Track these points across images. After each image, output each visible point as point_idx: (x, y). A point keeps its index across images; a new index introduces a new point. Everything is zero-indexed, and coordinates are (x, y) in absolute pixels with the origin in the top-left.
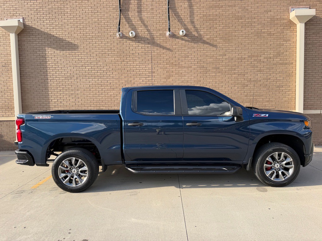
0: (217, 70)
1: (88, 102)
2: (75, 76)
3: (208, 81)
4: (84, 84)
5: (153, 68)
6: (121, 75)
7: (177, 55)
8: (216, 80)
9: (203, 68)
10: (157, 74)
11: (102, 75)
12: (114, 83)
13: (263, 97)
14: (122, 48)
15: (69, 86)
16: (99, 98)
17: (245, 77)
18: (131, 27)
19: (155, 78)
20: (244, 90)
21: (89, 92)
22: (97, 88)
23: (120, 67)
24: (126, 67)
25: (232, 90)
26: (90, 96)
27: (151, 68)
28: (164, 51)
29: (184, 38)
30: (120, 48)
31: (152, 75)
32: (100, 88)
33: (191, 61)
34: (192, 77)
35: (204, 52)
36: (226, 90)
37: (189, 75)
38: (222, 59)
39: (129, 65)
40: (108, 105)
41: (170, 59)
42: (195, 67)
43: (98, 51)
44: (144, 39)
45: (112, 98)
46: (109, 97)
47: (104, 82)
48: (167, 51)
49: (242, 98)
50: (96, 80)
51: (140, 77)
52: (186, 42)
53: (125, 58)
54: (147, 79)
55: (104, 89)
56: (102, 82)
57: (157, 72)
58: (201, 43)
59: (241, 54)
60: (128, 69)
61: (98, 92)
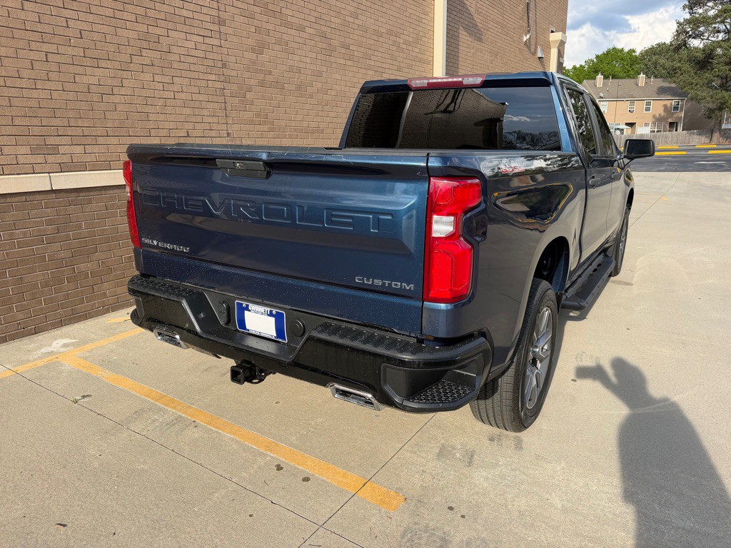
0: (347, 51)
5: (222, 8)
9: (325, 40)
10: (231, 31)
16: (35, 94)
19: (227, 45)
22: (22, 44)
31: (220, 32)
32: (34, 46)
38: (353, 26)
40: (79, 131)
45: (95, 99)
46: (81, 96)
47: (54, 21)
51: (186, 29)
55: (57, 58)
57: (233, 24)
61: (28, 64)
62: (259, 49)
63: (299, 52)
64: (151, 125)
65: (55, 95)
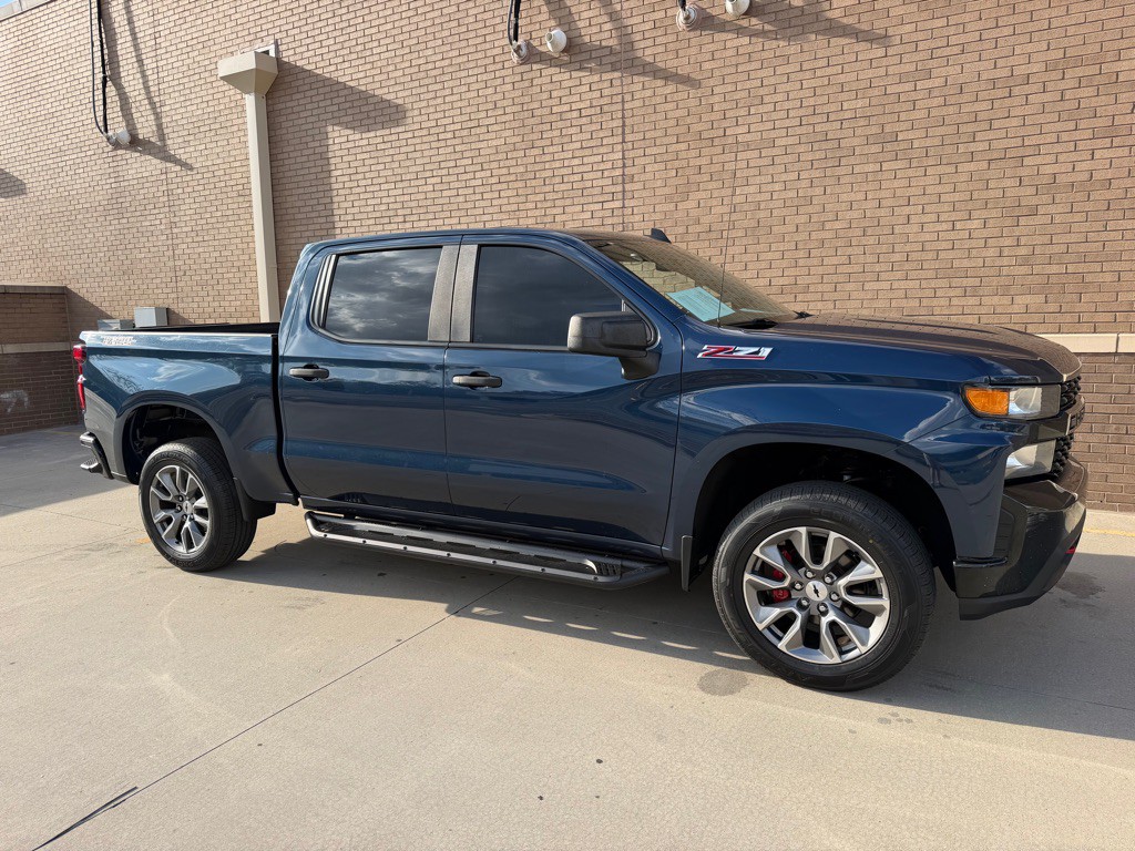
0: (889, 147)
3: (844, 197)
5: (629, 163)
6: (524, 199)
7: (716, 99)
8: (883, 194)
9: (824, 145)
10: (639, 186)
13: (1117, 266)
14: (527, 99)
17: (1023, 172)
18: (558, 14)
19: (633, 203)
20: (1017, 232)
23: (522, 169)
24: (541, 166)
25: (952, 235)
27: (620, 163)
29: (745, 23)
30: (522, 100)
31: (624, 191)
33: (774, 116)
34: (777, 187)
35: (829, 71)
36: (928, 237)
37: (763, 179)
38: (914, 96)
41: (689, 120)
42: (790, 141)
43: (460, 118)
48: (680, 87)
49: (1005, 271)
52: (754, 40)
53: (537, 135)
54: (606, 206)
57: (643, 177)
58: (817, 33)
59: (1012, 61)
60: (545, 174)
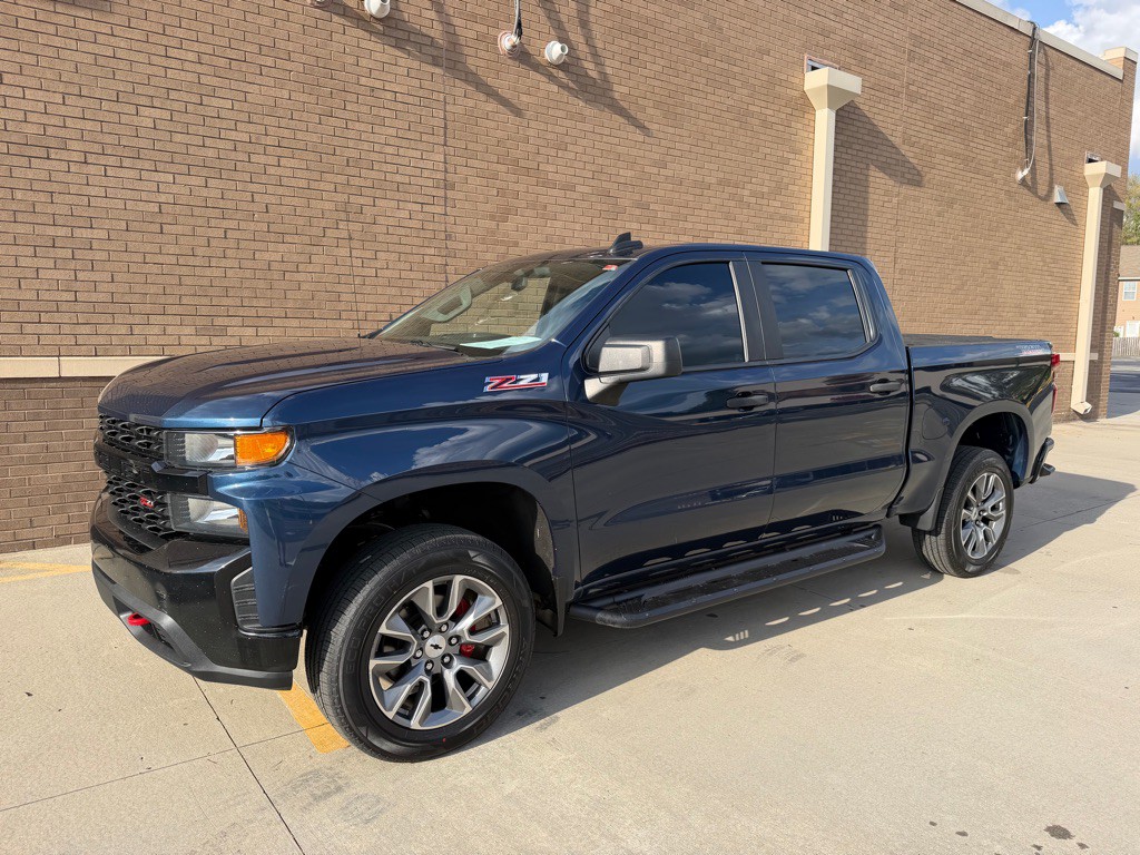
1: (153, 289)
2: (73, 145)
4: (129, 194)
5: (451, 169)
6: (316, 176)
10: (460, 195)
11: (224, 164)
12: (284, 209)
15: (32, 197)
16: (208, 272)
19: (455, 212)
21: (160, 238)
22: (201, 221)
23: (315, 138)
24: (342, 142)
26: (160, 259)
27: (441, 166)
28: (492, 106)
30: (318, 52)
31: (445, 197)
32: (213, 223)
33: (575, 164)
35: (611, 140)
37: (567, 217)
38: (658, 179)
39: (351, 134)
40: (253, 312)
41: (508, 144)
42: (586, 190)
43: (211, 39)
44: (420, 39)
45: (275, 277)
46: (259, 274)
47: (237, 196)
48: (502, 109)
50: (194, 181)
51: (397, 196)
52: (561, 91)
53: (337, 102)
54: (426, 208)
55: (237, 234)
56: (228, 195)
57: (464, 188)
58: (604, 105)
59: (703, 172)
61: (203, 241)
62: (504, 215)
63: (564, 217)
64: (342, 306)
65: (230, 273)
